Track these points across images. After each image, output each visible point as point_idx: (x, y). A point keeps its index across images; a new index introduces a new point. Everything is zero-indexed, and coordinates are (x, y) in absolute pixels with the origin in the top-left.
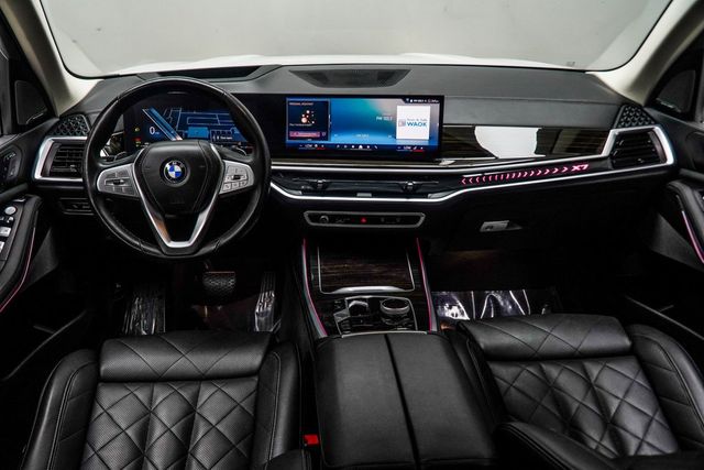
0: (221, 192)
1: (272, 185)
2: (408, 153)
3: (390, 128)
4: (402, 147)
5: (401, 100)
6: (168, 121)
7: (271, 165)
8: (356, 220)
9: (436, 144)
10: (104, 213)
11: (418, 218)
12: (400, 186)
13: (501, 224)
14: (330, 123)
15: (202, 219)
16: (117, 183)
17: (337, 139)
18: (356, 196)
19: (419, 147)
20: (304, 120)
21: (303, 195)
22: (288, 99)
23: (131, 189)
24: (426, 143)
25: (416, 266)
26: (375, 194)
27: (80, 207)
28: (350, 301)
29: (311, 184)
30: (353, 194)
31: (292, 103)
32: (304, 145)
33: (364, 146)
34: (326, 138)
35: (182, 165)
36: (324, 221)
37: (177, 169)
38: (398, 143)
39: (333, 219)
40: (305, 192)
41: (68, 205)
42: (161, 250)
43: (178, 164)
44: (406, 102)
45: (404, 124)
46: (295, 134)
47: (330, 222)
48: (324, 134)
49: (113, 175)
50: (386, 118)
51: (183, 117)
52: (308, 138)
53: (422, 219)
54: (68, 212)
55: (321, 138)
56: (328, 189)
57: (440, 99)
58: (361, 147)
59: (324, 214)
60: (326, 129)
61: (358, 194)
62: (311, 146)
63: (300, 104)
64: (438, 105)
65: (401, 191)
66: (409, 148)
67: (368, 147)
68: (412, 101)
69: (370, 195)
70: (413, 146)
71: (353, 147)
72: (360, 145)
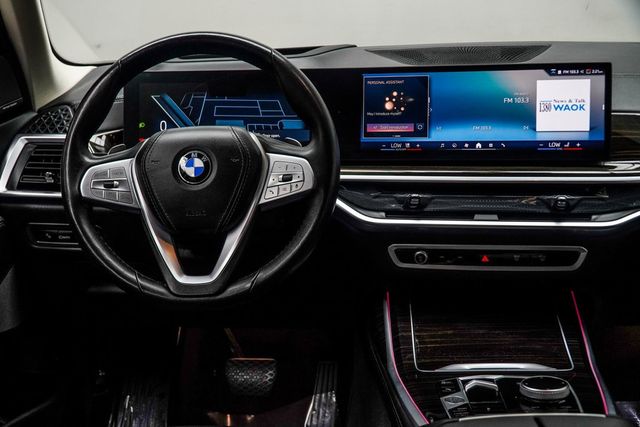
0: (262, 201)
1: (339, 202)
2: (555, 152)
3: (525, 115)
4: (546, 143)
5: (542, 72)
6: (187, 112)
7: (339, 173)
8: (473, 258)
9: (600, 137)
10: (87, 230)
11: (576, 255)
12: (547, 203)
14: (429, 110)
15: (232, 242)
16: (109, 185)
17: (440, 134)
18: (472, 219)
19: (572, 143)
20: (389, 106)
21: (387, 217)
22: (365, 76)
23: (129, 196)
24: (586, 137)
25: (575, 335)
26: (503, 216)
27: (55, 238)
28: (465, 382)
29: (400, 201)
30: (469, 215)
31: (371, 81)
32: (388, 145)
33: (485, 144)
34: (424, 133)
35: (205, 158)
36: (420, 259)
37: (199, 163)
38: (540, 137)
39: (434, 257)
40: (390, 214)
41: (39, 233)
42: (167, 288)
43: (200, 156)
44: (550, 74)
45: (548, 108)
46: (373, 128)
47: (430, 262)
48: (420, 127)
49: (104, 174)
50: (518, 100)
51: (209, 106)
52: (395, 133)
53: (583, 256)
54: (38, 245)
55: (416, 133)
56: (428, 209)
57: (606, 69)
58: (479, 145)
59: (421, 248)
60: (423, 119)
61: (476, 217)
62: (400, 146)
63: (383, 82)
64: (603, 78)
65: (547, 211)
66: (558, 145)
67: (491, 145)
68: (560, 72)
69: (496, 217)
70: (563, 143)
71: (466, 145)
72: (477, 142)
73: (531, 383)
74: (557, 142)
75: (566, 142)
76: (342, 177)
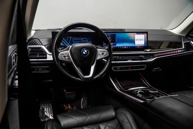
0: (98, 59)
2: (138, 48)
3: (133, 41)
4: (137, 46)
5: (136, 33)
6: (67, 41)
8: (127, 68)
9: (146, 45)
11: (144, 66)
12: (139, 57)
14: (116, 40)
16: (65, 57)
17: (118, 45)
18: (127, 61)
19: (142, 46)
24: (144, 45)
26: (133, 60)
27: (38, 70)
28: (137, 91)
33: (126, 47)
34: (115, 45)
35: (87, 50)
36: (118, 69)
37: (86, 51)
38: (136, 45)
39: (121, 68)
41: (34, 69)
42: (81, 79)
44: (137, 34)
45: (137, 40)
47: (120, 70)
48: (114, 44)
49: (63, 54)
50: (132, 39)
51: (72, 39)
54: (34, 72)
55: (114, 45)
57: (147, 33)
59: (118, 67)
60: (115, 42)
63: (107, 35)
64: (146, 34)
65: (139, 59)
68: (139, 33)
69: (131, 60)
70: (140, 46)
71: (123, 47)
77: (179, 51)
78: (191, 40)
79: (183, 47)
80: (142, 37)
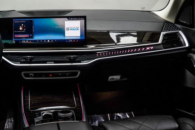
3: (62, 31)
4: (68, 40)
5: (66, 18)
8: (47, 75)
9: (83, 38)
11: (77, 73)
12: (68, 58)
13: (117, 77)
14: (33, 30)
17: (37, 38)
18: (46, 63)
19: (76, 40)
20: (21, 29)
21: (20, 64)
22: (14, 20)
24: (79, 38)
26: (55, 62)
28: (43, 113)
29: (25, 59)
30: (45, 62)
31: (16, 21)
32: (21, 41)
33: (50, 40)
34: (32, 37)
36: (31, 76)
38: (66, 38)
39: (36, 75)
40: (21, 63)
44: (69, 19)
45: (68, 29)
46: (17, 36)
47: (34, 77)
48: (31, 35)
50: (59, 27)
52: (24, 38)
53: (79, 73)
55: (30, 37)
56: (33, 61)
57: (84, 18)
58: (48, 41)
59: (31, 73)
60: (32, 33)
61: (48, 63)
62: (25, 41)
63: (19, 22)
64: (84, 20)
65: (68, 60)
66: (72, 40)
67: (52, 41)
68: (71, 19)
69: (53, 62)
70: (73, 40)
71: (45, 41)
72: (48, 40)
73: (61, 112)
74: (71, 40)
75: (74, 40)
76: (3, 51)
77: (148, 48)
78: (180, 30)
79: (160, 41)
80: (77, 24)
